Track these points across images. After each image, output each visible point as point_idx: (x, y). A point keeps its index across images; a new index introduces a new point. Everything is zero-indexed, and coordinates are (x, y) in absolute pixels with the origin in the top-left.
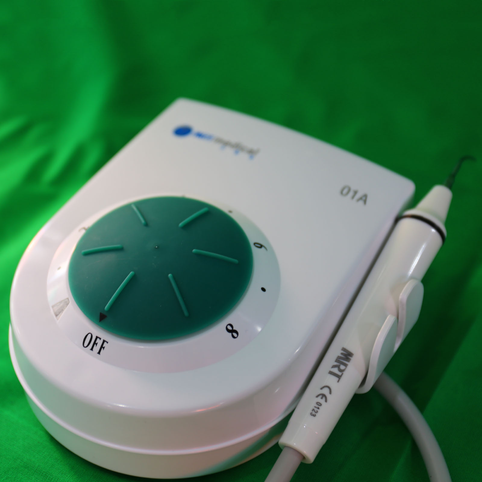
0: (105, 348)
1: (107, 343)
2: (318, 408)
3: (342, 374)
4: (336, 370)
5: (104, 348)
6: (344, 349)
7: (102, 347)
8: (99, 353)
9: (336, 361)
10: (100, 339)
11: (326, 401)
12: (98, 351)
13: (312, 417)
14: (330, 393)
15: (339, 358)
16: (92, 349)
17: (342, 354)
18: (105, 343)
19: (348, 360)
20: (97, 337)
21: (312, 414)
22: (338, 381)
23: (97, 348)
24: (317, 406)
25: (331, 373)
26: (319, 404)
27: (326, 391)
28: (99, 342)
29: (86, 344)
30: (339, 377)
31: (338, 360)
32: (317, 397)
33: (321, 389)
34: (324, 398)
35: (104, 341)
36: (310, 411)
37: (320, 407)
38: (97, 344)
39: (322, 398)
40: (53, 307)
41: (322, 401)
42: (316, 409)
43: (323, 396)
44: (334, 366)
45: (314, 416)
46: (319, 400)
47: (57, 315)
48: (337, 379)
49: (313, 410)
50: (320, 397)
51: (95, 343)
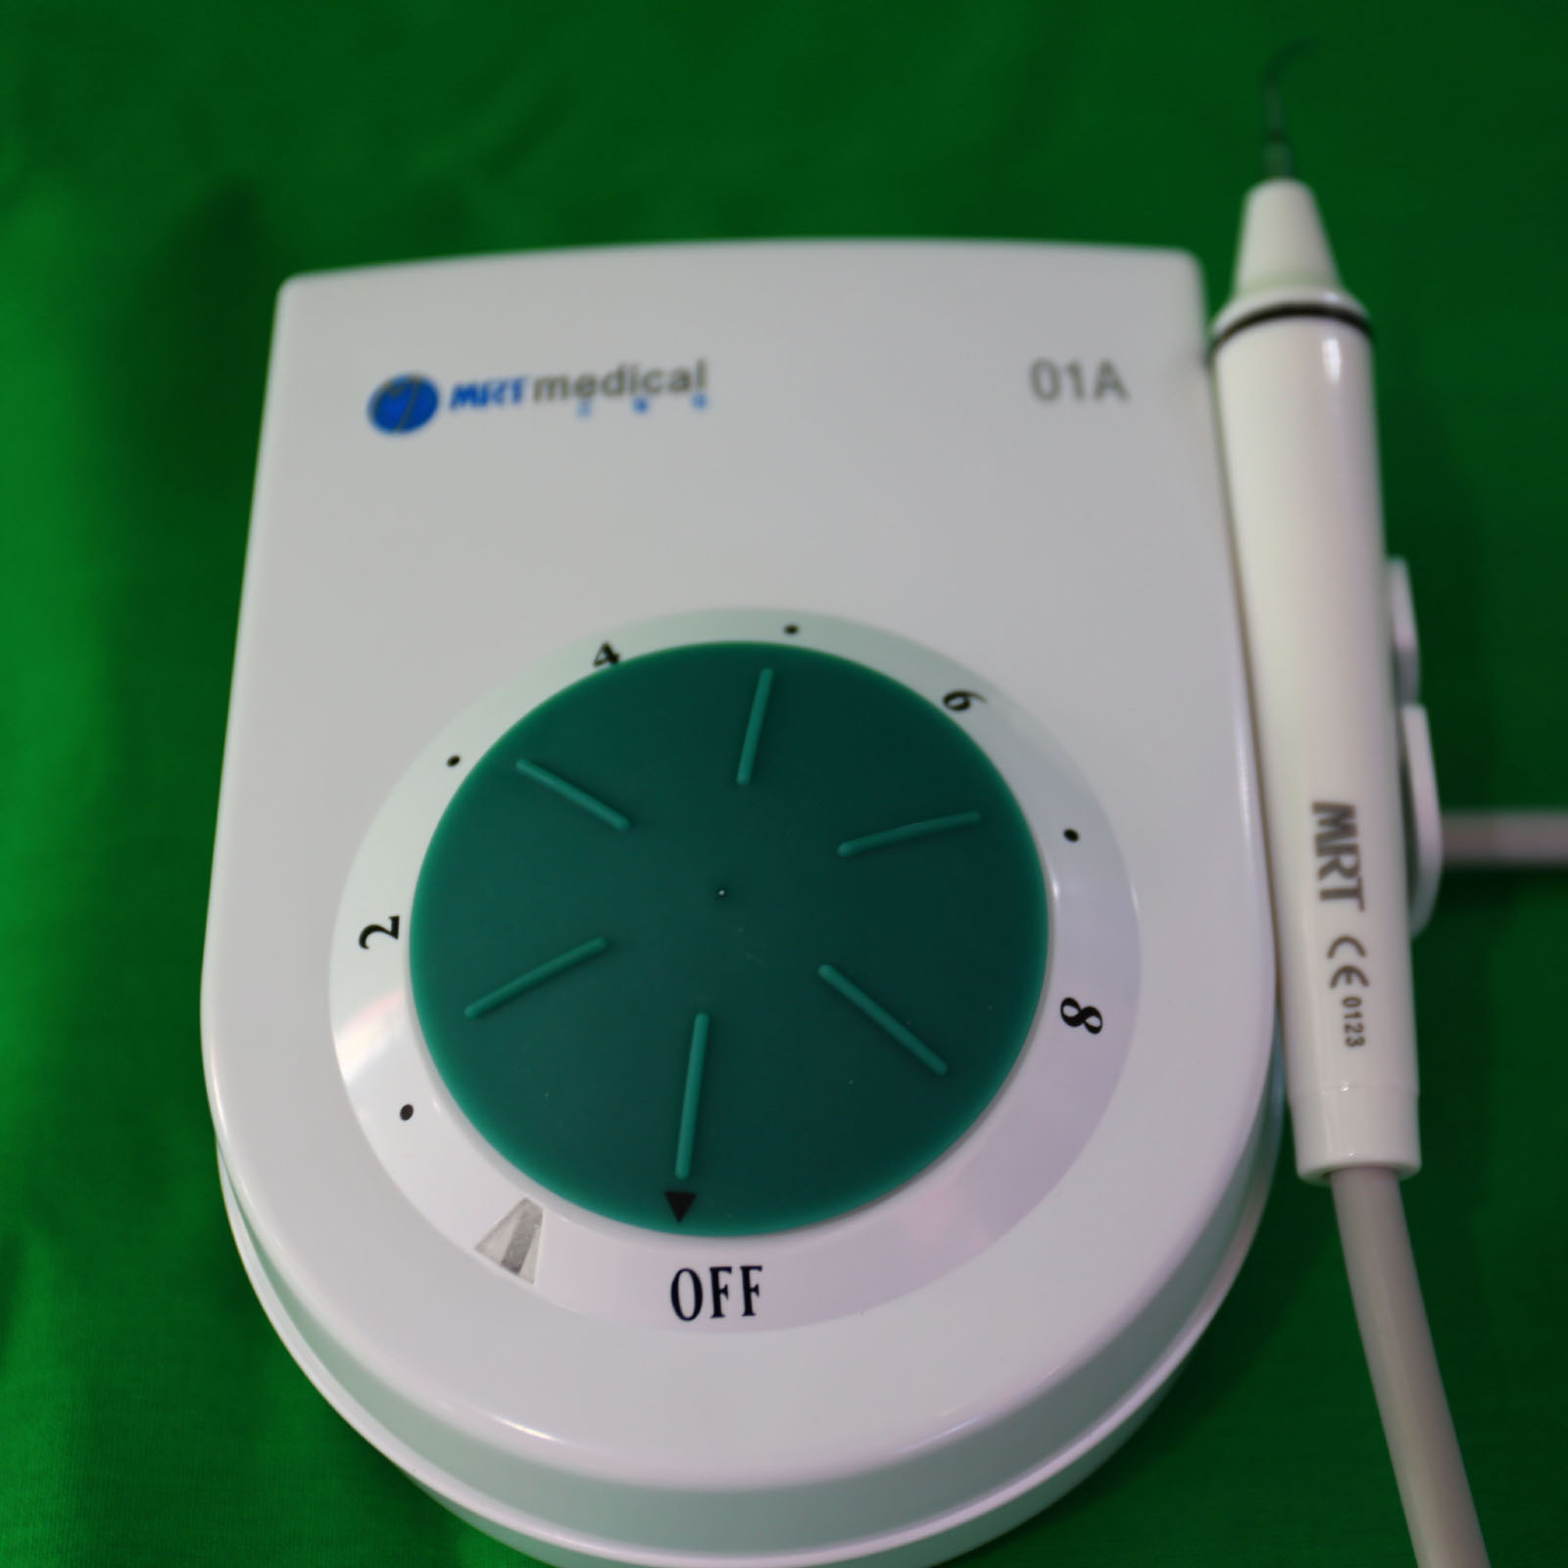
0: (761, 1288)
1: (759, 1268)
2: (1357, 1015)
3: (1359, 879)
4: (1335, 880)
5: (756, 1289)
6: (1319, 807)
7: (749, 1290)
8: (749, 1310)
9: (1320, 854)
10: (728, 1270)
11: (1364, 981)
12: (742, 1308)
13: (1358, 1050)
14: (1361, 950)
15: (1321, 839)
16: (718, 1313)
17: (1321, 823)
18: (753, 1274)
19: (1349, 830)
20: (715, 1272)
21: (1352, 1043)
22: (1362, 907)
23: (733, 1303)
24: (1352, 1011)
25: (1328, 895)
26: (1353, 1002)
27: (1347, 955)
28: (733, 1282)
29: (688, 1307)
30: (1356, 893)
31: (1323, 845)
32: (1334, 983)
33: (1331, 954)
34: (1355, 979)
35: (745, 1271)
36: (1341, 1036)
37: (1360, 1009)
38: (725, 1291)
39: (1349, 981)
40: (480, 1248)
41: (1355, 989)
42: (1354, 1022)
43: (1348, 972)
44: (1324, 872)
45: (1360, 1042)
46: (1344, 990)
47: (516, 1269)
48: (1353, 903)
49: (1348, 1028)
50: (1342, 980)
51: (718, 1292)
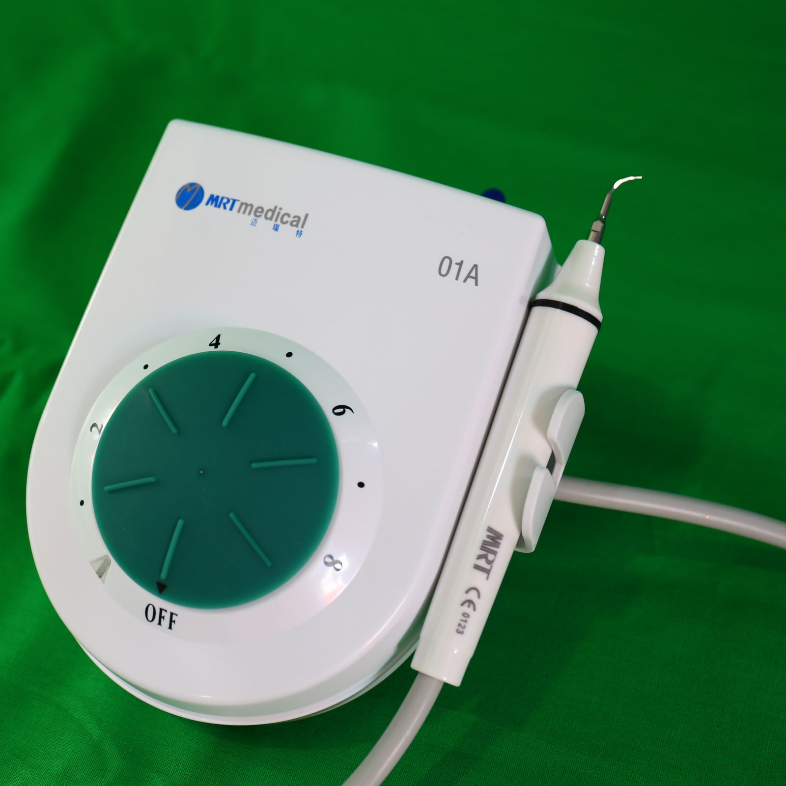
0: (176, 622)
1: (177, 615)
2: (466, 621)
3: (492, 566)
4: (482, 563)
5: (174, 622)
6: (490, 529)
7: (171, 621)
8: (170, 627)
9: (481, 549)
10: (166, 611)
11: (475, 609)
12: (168, 626)
13: (459, 635)
14: (479, 597)
15: (485, 542)
16: (160, 623)
17: (488, 537)
18: (174, 616)
19: (497, 545)
20: (161, 610)
21: (458, 632)
22: (487, 579)
23: (166, 622)
24: (464, 619)
25: (477, 567)
26: (465, 615)
27: (472, 595)
28: (167, 616)
29: (150, 617)
30: (488, 572)
31: (484, 546)
32: (462, 604)
33: (467, 592)
34: (472, 606)
35: (172, 614)
36: (455, 627)
37: (468, 620)
38: (163, 618)
39: (469, 606)
40: (91, 563)
41: (469, 611)
42: (463, 624)
43: (470, 602)
44: (480, 557)
45: (461, 633)
46: (465, 609)
47: (100, 576)
48: (485, 575)
49: (460, 625)
50: (467, 604)
51: (161, 617)
